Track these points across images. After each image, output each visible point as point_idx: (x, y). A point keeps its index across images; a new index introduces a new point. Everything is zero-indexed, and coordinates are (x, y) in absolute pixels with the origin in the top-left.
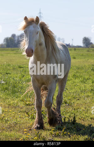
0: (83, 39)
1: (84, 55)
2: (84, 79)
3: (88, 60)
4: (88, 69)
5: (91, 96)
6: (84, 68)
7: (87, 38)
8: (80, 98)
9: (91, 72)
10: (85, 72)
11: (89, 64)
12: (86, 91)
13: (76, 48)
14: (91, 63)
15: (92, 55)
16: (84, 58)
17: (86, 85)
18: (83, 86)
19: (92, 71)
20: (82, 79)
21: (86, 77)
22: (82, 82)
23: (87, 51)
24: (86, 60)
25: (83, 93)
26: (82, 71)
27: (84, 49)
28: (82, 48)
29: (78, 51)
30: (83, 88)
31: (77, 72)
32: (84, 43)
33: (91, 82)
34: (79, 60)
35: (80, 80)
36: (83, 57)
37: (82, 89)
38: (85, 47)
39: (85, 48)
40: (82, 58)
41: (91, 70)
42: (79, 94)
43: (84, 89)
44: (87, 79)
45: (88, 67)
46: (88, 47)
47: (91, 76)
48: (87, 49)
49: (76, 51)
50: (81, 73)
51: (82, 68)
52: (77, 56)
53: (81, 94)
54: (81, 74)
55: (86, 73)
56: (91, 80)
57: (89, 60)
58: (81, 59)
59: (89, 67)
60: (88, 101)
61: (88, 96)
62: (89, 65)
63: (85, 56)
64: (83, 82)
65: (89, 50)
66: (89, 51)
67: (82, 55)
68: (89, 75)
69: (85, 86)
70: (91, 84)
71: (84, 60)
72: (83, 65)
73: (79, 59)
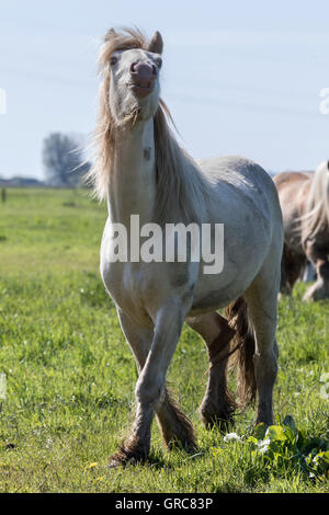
0: (46, 141)
1: (49, 222)
2: (44, 342)
3: (67, 248)
4: (67, 294)
5: (76, 427)
6: (45, 288)
7: (66, 139)
8: (20, 437)
9: (78, 309)
10: (52, 308)
11: (74, 267)
12: (50, 406)
13: (9, 191)
14: (84, 264)
15: (86, 224)
16: (49, 241)
17: (51, 373)
18: (34, 377)
19: (82, 302)
20: (30, 343)
21: (56, 335)
22: (31, 357)
23: (65, 205)
24: (54, 250)
25: (35, 416)
26: (34, 306)
27: (51, 191)
28: (42, 190)
29: (17, 203)
30: (35, 388)
31: (10, 309)
32: (51, 163)
33: (79, 358)
34: (25, 250)
35: (24, 351)
36: (43, 234)
37: (29, 393)
38: (54, 184)
39: (57, 188)
40: (39, 240)
41: (78, 301)
42: (14, 421)
43: (40, 392)
44: (60, 344)
45: (66, 282)
46: (71, 187)
47: (79, 327)
48: (66, 194)
49: (8, 202)
50: (28, 314)
51: (36, 290)
52: (11, 227)
53: (27, 417)
54: (30, 319)
55: (55, 314)
56: (77, 352)
57: (75, 249)
58: (32, 241)
59: (71, 286)
60: (60, 457)
61: (60, 430)
62: (70, 276)
63: (52, 227)
64: (39, 358)
65: (77, 202)
66: (72, 205)
67: (41, 226)
68: (70, 324)
69: (46, 381)
70: (80, 370)
71: (47, 248)
72: (43, 276)
73: (20, 241)
